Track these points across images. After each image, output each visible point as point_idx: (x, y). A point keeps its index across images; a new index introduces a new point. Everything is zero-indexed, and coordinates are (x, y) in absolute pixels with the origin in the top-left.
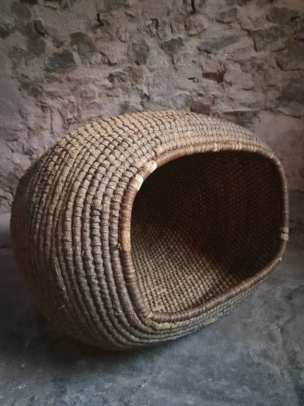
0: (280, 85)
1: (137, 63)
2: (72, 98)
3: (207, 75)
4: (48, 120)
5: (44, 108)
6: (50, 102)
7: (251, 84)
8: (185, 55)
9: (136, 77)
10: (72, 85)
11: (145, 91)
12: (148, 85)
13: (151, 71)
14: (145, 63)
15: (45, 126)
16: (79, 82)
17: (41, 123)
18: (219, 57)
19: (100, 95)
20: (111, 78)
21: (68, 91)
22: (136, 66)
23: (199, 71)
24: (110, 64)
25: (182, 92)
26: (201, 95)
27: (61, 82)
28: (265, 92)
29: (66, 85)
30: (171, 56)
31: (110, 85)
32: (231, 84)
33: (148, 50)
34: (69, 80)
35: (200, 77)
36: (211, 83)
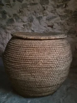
0: (68, 29)
1: (31, 22)
2: (14, 30)
3: (49, 26)
4: (8, 36)
5: (7, 33)
6: (8, 31)
8: (43, 21)
10: (14, 27)
11: (33, 29)
12: (33, 28)
13: (34, 24)
14: (32, 22)
15: (7, 37)
16: (16, 26)
17: (6, 37)
18: (52, 21)
19: (21, 30)
20: (24, 25)
21: (13, 28)
22: (30, 23)
23: (46, 25)
24: (23, 22)
25: (42, 30)
26: (47, 31)
27: (11, 26)
28: (64, 31)
29: (12, 27)
31: (23, 27)
32: (55, 29)
33: (33, 19)
34: (13, 26)
35: (47, 27)
36: (50, 28)
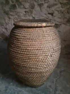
7: (60, 17)
9: (31, 12)
30: (40, 8)
